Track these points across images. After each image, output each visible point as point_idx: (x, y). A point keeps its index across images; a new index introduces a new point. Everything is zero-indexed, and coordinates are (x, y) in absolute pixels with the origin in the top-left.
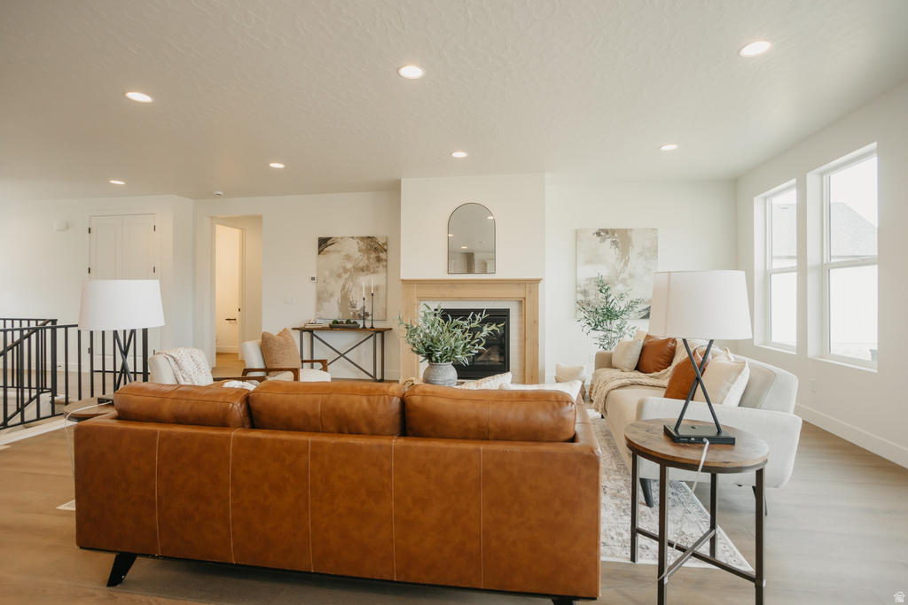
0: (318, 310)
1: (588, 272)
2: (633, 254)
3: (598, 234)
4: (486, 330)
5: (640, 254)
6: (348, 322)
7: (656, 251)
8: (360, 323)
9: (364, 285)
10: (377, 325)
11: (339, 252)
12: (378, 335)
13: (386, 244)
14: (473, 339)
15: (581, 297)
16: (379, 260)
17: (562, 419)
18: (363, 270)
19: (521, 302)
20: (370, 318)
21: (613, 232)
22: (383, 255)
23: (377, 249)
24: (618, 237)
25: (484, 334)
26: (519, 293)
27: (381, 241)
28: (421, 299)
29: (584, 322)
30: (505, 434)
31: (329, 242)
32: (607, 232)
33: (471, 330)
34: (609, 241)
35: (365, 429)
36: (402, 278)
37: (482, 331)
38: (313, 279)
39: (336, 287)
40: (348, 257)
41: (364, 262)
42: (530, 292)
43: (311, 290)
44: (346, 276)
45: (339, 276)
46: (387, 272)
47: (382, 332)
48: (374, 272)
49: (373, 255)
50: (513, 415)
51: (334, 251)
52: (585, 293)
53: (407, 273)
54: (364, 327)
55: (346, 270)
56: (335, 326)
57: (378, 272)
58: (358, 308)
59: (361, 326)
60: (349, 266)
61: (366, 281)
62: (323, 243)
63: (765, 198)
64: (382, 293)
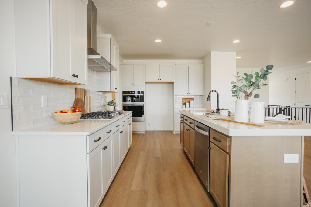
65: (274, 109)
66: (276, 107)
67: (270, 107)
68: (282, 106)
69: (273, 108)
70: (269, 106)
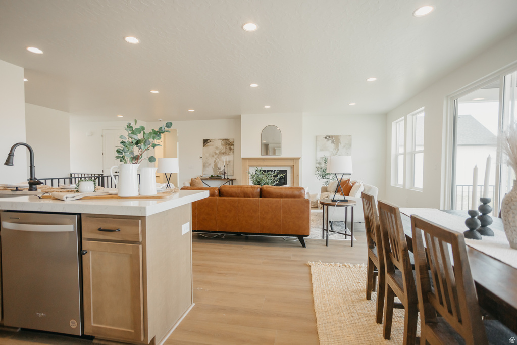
0: (203, 171)
1: (321, 155)
2: (341, 146)
3: (326, 138)
4: (279, 176)
5: (344, 147)
6: (217, 176)
7: (351, 145)
8: (223, 177)
9: (224, 160)
10: (230, 178)
11: (213, 145)
12: (231, 182)
13: (233, 142)
14: (274, 179)
15: (318, 165)
16: (230, 149)
17: (301, 193)
18: (223, 154)
19: (292, 167)
20: (227, 174)
21: (332, 137)
22: (232, 147)
23: (229, 144)
24: (333, 139)
25: (278, 177)
26: (291, 163)
27: (231, 141)
28: (250, 166)
29: (317, 176)
30: (287, 196)
31: (208, 141)
32: (329, 137)
33: (273, 176)
34: (330, 141)
35: (251, 196)
36: (242, 157)
37: (277, 177)
38: (201, 157)
39: (211, 161)
40: (217, 148)
41: (224, 150)
42: (296, 163)
43: (200, 163)
44: (216, 156)
45: (213, 156)
46: (234, 154)
47: (232, 180)
48: (228, 155)
49: (228, 147)
50: (289, 192)
51: (211, 145)
52: (320, 163)
53: (244, 155)
54: (225, 178)
55: (216, 154)
56: (212, 178)
57: (230, 154)
58: (221, 170)
59: (223, 178)
60: (217, 152)
61: (225, 158)
62: (206, 142)
63: (397, 123)
64: (232, 164)
65: (77, 179)
66: (80, 176)
67: (73, 176)
68: (91, 174)
69: (75, 178)
70: (71, 175)
